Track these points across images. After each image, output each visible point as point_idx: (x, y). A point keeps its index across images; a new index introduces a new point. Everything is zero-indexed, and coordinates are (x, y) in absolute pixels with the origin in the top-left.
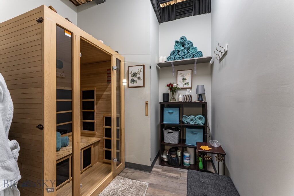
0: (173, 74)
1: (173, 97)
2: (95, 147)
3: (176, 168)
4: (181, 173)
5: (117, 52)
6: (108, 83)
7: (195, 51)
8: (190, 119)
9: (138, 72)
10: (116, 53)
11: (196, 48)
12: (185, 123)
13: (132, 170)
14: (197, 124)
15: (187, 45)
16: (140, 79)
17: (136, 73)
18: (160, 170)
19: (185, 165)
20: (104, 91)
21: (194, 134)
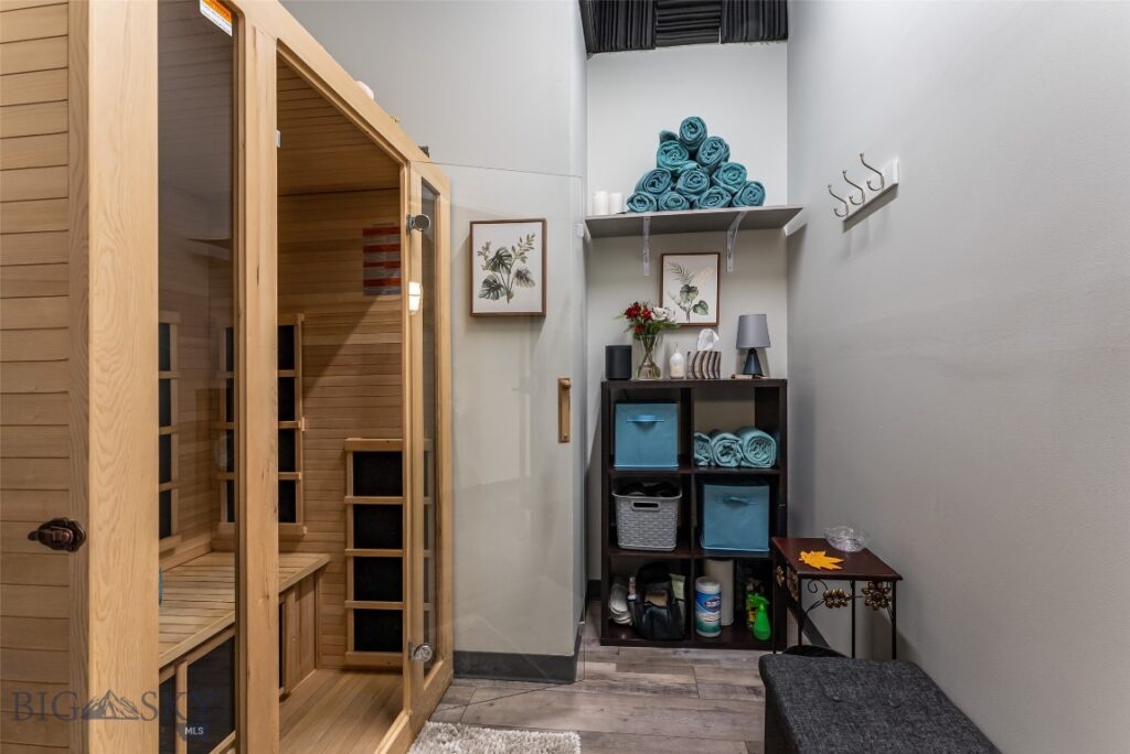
0: (646, 265)
1: (650, 360)
2: (304, 599)
3: (670, 650)
4: (693, 668)
5: (425, 150)
6: (367, 294)
7: (739, 180)
8: (721, 448)
9: (517, 248)
10: (422, 153)
11: (743, 168)
12: (701, 464)
13: (487, 683)
14: (748, 465)
15: (709, 154)
16: (527, 280)
17: (511, 252)
18: (609, 668)
19: (702, 630)
20: (349, 329)
21: (739, 504)
